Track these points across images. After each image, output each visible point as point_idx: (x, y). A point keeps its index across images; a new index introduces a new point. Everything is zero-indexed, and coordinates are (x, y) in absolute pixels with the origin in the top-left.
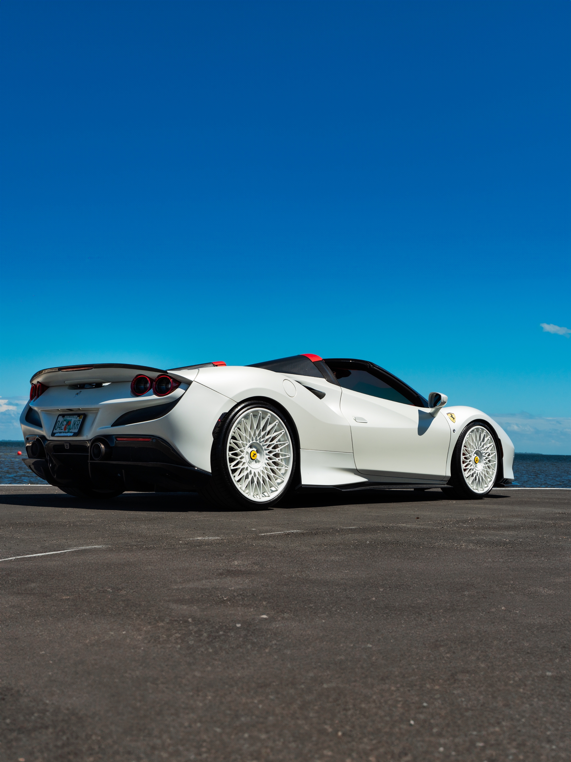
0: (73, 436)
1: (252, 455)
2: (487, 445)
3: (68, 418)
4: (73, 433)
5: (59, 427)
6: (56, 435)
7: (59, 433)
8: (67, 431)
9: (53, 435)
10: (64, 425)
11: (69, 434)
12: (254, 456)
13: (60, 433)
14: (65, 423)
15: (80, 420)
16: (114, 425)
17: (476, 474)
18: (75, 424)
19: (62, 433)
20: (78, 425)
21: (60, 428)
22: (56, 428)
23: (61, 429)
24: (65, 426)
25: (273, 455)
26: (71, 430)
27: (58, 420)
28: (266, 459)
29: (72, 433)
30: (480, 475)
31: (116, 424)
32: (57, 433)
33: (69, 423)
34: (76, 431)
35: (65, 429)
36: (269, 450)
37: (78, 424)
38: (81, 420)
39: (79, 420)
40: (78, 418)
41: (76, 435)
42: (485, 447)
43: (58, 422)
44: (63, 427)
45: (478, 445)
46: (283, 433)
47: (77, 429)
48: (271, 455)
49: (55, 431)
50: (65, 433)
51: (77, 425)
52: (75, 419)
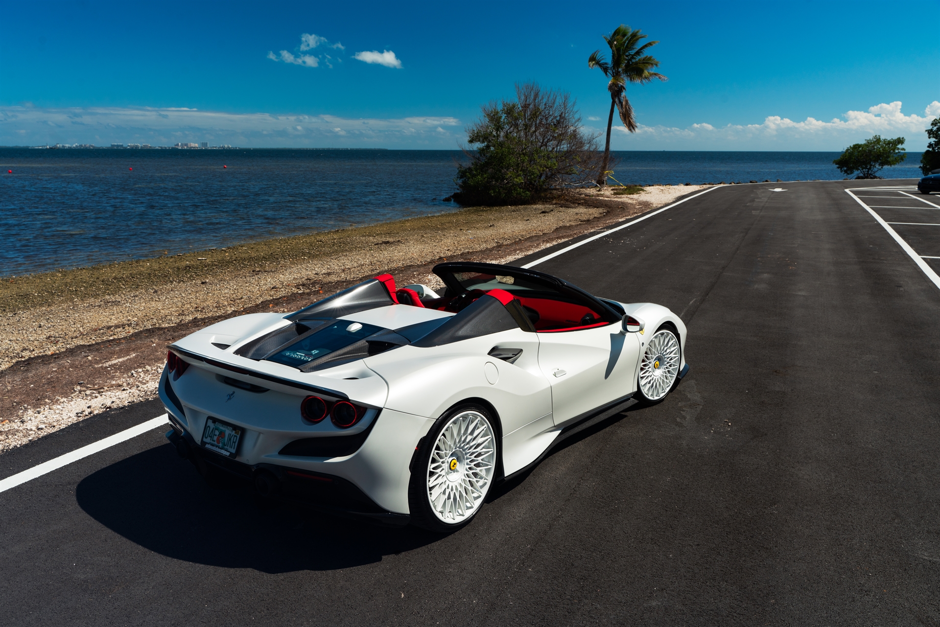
1: (452, 464)
3: (222, 428)
5: (210, 436)
6: (207, 446)
7: (211, 445)
8: (221, 445)
9: (203, 443)
10: (216, 435)
11: (224, 452)
12: (453, 466)
14: (217, 433)
15: (236, 437)
16: (280, 453)
17: (653, 381)
18: (230, 439)
19: (214, 446)
20: (235, 443)
22: (206, 436)
25: (474, 465)
26: (226, 447)
27: (207, 426)
28: (466, 470)
29: (229, 452)
30: (658, 381)
31: (283, 451)
33: (222, 435)
34: (233, 452)
35: (218, 441)
36: (471, 458)
37: (235, 441)
38: (238, 436)
39: (235, 434)
40: (234, 432)
41: (231, 455)
43: (208, 428)
44: (215, 438)
46: (489, 440)
47: (234, 449)
48: (472, 464)
49: (205, 439)
50: (219, 448)
51: (233, 442)
52: (230, 432)
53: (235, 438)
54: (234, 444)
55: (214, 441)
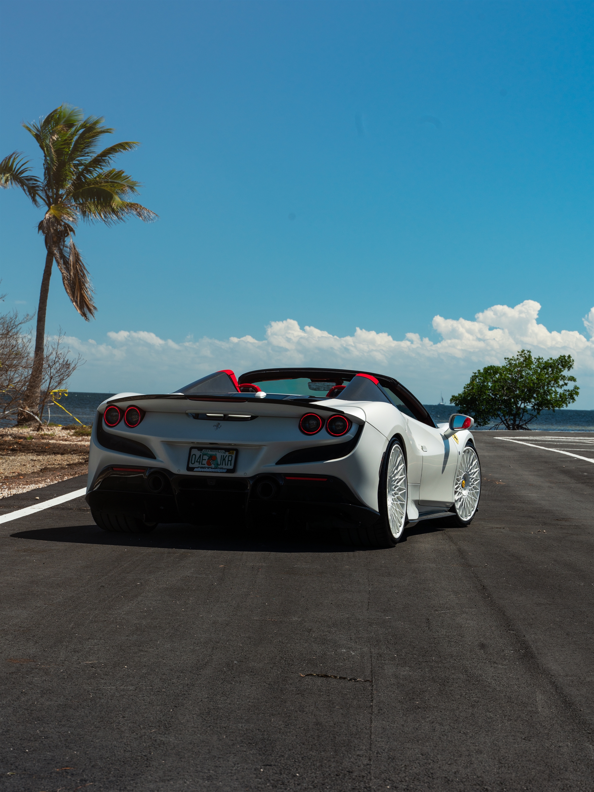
0: (226, 472)
2: (474, 470)
3: (210, 453)
4: (226, 470)
5: (197, 462)
6: (195, 470)
7: (201, 468)
8: (213, 466)
9: (189, 469)
10: (205, 460)
11: (218, 470)
13: (203, 468)
14: (206, 457)
15: (232, 456)
16: (278, 463)
17: (463, 499)
18: (224, 459)
19: (205, 468)
20: (231, 461)
21: (199, 462)
22: (193, 462)
23: (202, 464)
24: (207, 460)
26: (219, 466)
27: (192, 454)
29: (223, 468)
30: (466, 501)
31: (281, 462)
32: (198, 468)
33: (212, 458)
34: (232, 467)
35: (209, 463)
37: (230, 459)
38: (234, 456)
39: (229, 456)
40: (227, 453)
41: (229, 471)
42: (472, 471)
43: (194, 456)
44: (205, 462)
45: (465, 468)
47: (231, 465)
49: (191, 465)
50: (212, 468)
51: (228, 461)
52: (223, 454)
53: (230, 457)
54: (229, 462)
55: (205, 464)
